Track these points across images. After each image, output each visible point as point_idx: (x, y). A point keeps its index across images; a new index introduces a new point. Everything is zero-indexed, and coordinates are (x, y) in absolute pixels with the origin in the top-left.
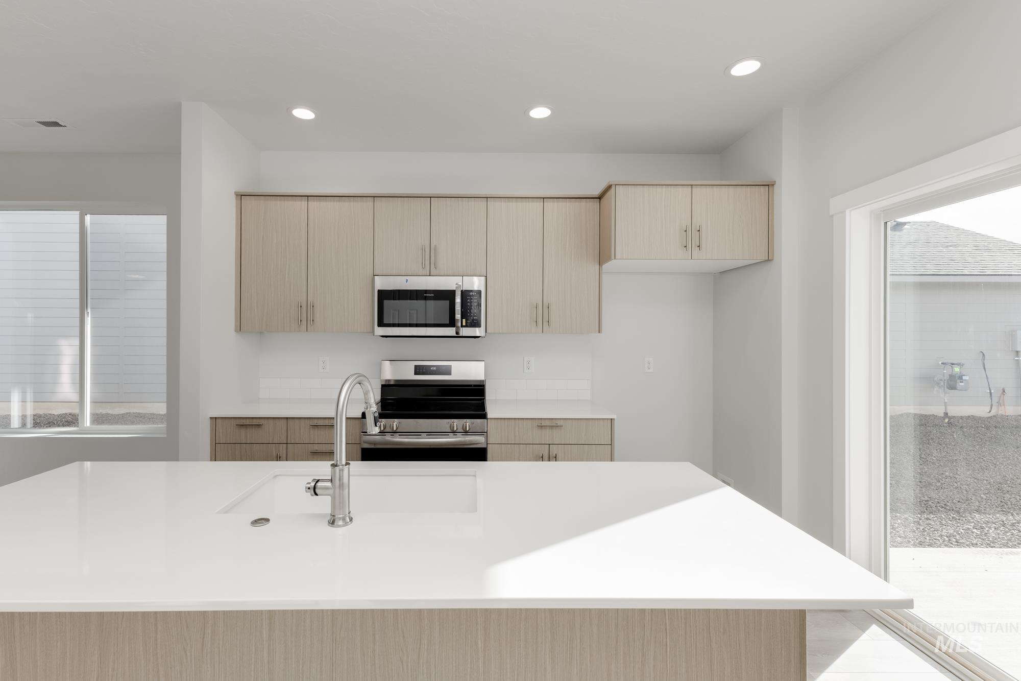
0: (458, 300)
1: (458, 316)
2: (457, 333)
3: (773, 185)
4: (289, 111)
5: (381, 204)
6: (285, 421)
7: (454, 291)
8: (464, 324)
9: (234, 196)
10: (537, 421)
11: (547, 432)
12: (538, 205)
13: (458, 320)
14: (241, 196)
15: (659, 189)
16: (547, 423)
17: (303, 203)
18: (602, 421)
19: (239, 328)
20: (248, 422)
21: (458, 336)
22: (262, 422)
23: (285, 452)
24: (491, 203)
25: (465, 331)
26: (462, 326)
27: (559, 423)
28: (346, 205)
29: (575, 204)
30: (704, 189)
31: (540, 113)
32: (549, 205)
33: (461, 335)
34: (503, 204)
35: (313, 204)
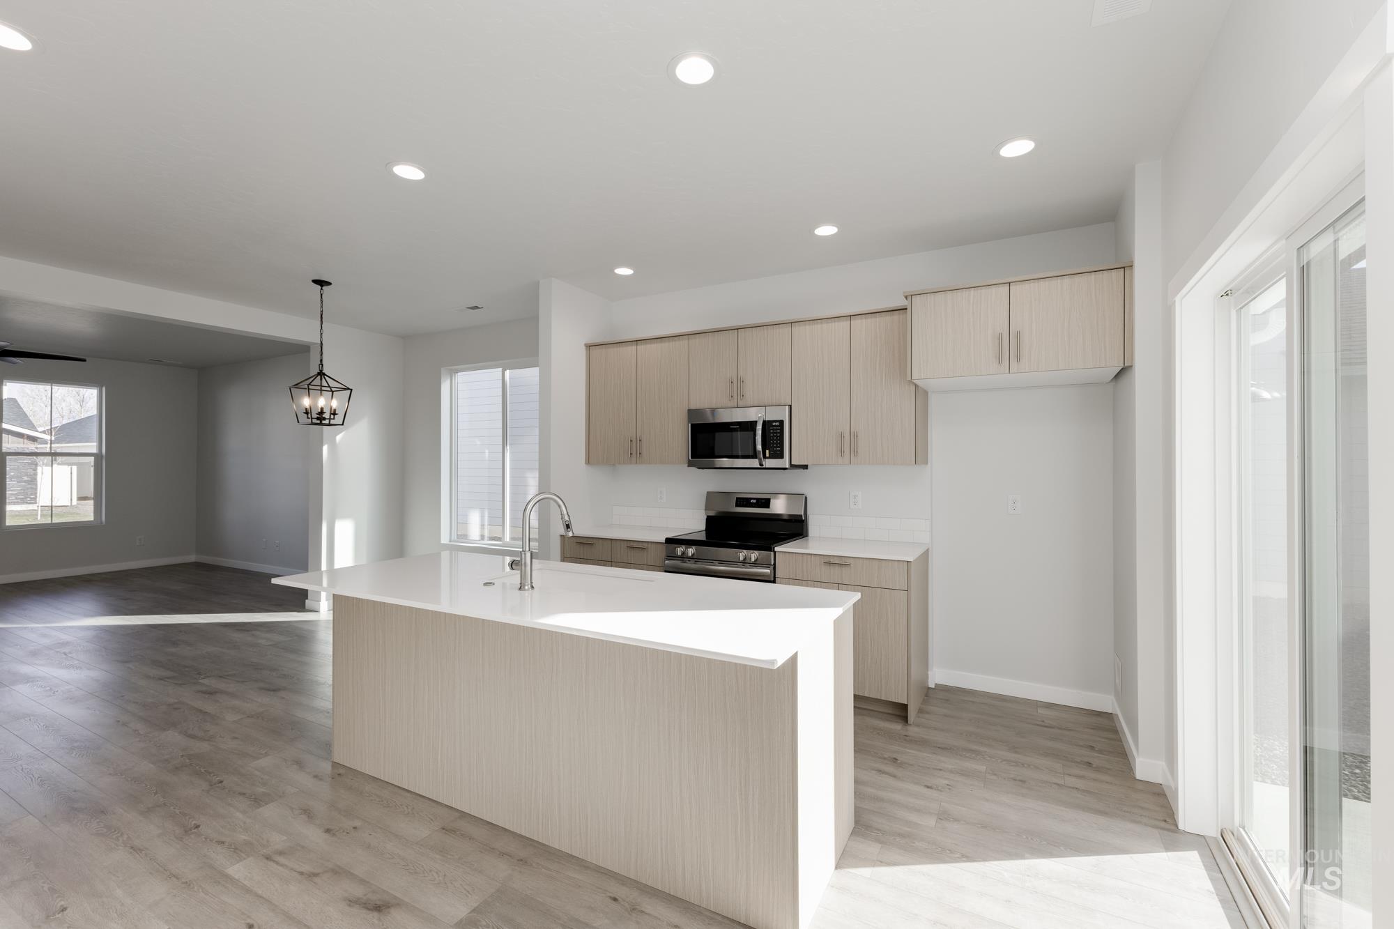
0: (759, 432)
1: (759, 447)
2: (761, 465)
3: (1132, 266)
4: (612, 271)
5: (695, 341)
6: (610, 542)
7: (756, 422)
8: (767, 455)
9: (584, 348)
10: (825, 557)
11: (836, 570)
12: (845, 324)
13: (759, 451)
14: (589, 347)
15: (965, 293)
16: (837, 561)
17: (633, 347)
18: (896, 562)
19: (588, 462)
20: (585, 541)
21: (762, 468)
22: (594, 541)
24: (797, 329)
25: (769, 463)
26: (765, 457)
27: (848, 561)
28: (665, 345)
29: (887, 319)
30: (1026, 286)
31: (826, 230)
32: (857, 323)
33: (764, 466)
34: (807, 328)
35: (641, 347)
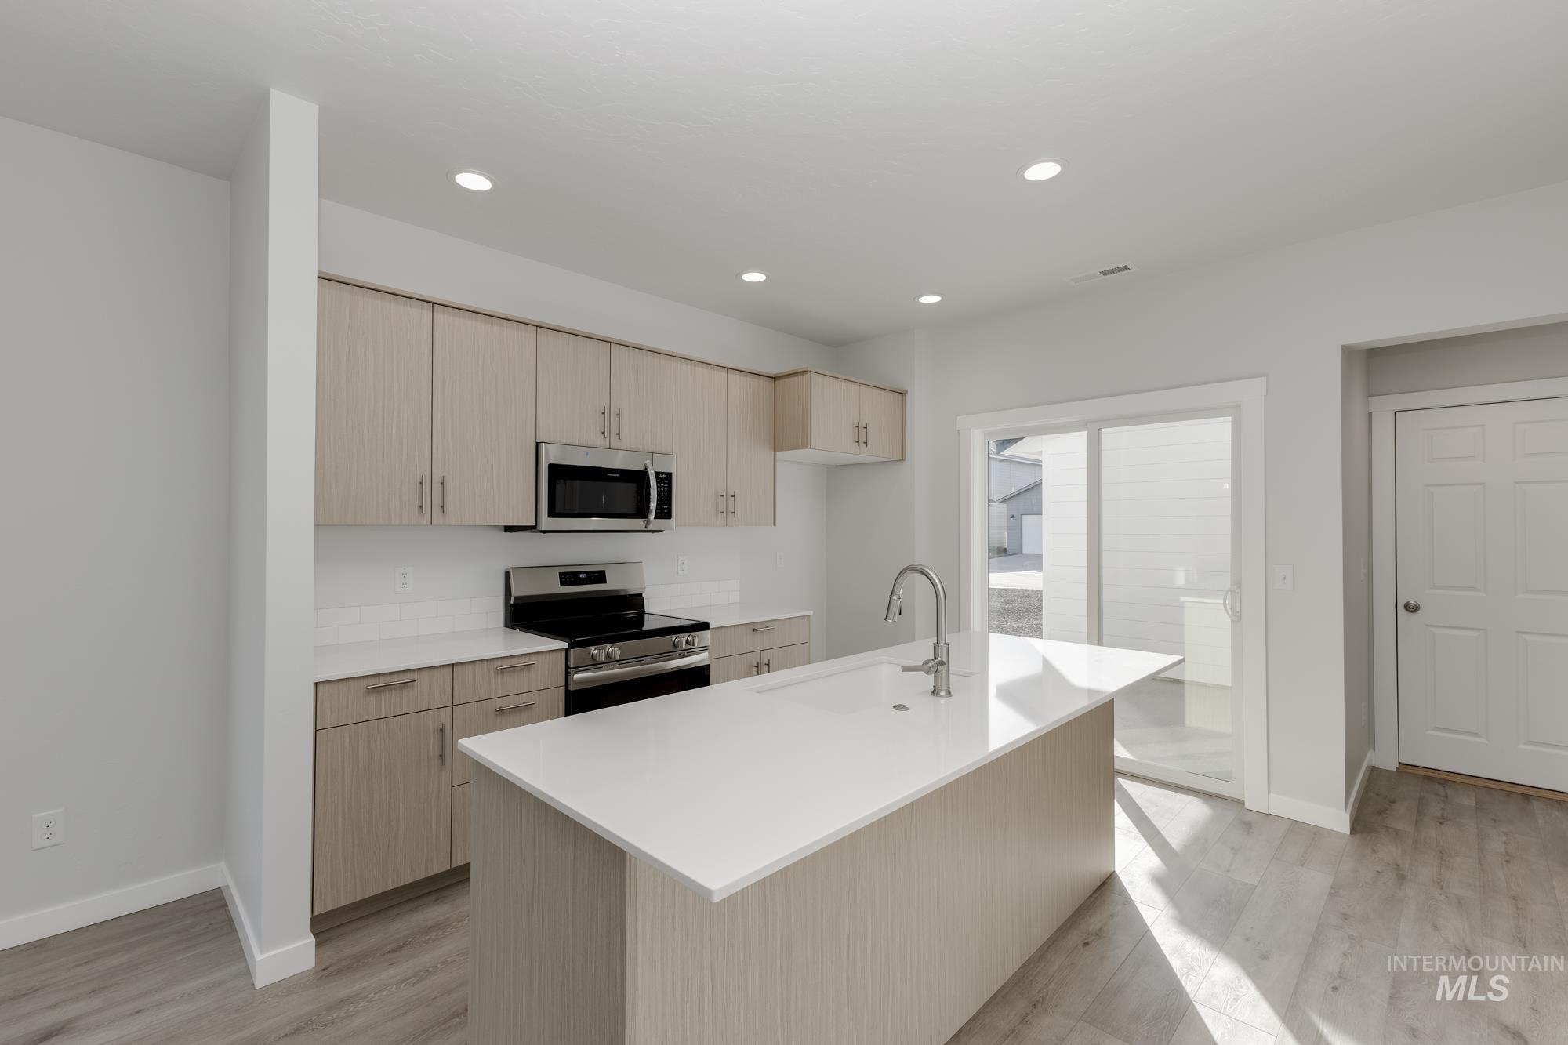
0: (653, 483)
1: (652, 505)
3: (905, 394)
4: (450, 176)
5: (545, 336)
6: (448, 671)
7: (645, 472)
11: (759, 637)
12: (722, 375)
13: (652, 509)
17: (425, 311)
18: (800, 618)
21: (645, 530)
23: (449, 720)
24: (678, 365)
25: (655, 524)
26: (655, 517)
28: (495, 329)
29: (755, 381)
30: (866, 389)
31: (754, 277)
32: (732, 377)
34: (689, 369)
35: (443, 318)
